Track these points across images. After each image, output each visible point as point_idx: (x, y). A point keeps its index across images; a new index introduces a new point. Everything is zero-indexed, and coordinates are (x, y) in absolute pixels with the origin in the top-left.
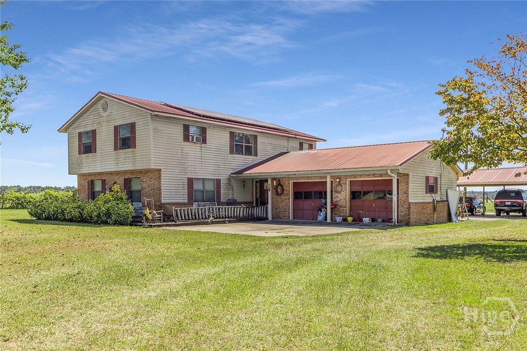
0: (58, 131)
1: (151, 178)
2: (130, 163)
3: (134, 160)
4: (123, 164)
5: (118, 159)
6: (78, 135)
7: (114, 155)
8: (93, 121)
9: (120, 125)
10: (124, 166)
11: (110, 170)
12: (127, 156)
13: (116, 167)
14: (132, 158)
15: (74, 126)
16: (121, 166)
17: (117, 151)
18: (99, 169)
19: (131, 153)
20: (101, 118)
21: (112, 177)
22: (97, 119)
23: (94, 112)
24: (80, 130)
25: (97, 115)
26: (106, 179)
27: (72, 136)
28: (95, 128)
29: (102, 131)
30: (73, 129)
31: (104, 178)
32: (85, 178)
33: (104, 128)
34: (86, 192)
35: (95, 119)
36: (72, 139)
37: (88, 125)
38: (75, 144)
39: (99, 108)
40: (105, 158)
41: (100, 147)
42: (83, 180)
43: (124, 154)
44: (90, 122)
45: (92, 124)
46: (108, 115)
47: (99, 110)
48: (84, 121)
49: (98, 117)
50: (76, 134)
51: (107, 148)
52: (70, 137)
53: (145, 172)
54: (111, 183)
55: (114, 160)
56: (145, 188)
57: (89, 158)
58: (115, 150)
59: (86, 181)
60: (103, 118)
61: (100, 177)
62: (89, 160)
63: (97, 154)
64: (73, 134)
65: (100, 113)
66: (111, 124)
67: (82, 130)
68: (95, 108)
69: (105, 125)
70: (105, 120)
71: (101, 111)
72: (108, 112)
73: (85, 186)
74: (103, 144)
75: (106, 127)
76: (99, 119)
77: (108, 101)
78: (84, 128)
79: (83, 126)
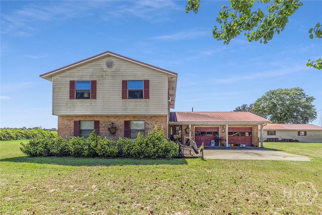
0: (40, 76)
1: (157, 122)
2: (142, 109)
3: (146, 108)
5: (127, 106)
6: (69, 83)
7: (121, 102)
8: (93, 74)
9: (130, 81)
10: (133, 111)
13: (124, 111)
14: (144, 106)
15: (62, 75)
16: (130, 111)
17: (124, 100)
20: (104, 73)
21: (108, 119)
22: (98, 73)
23: (94, 66)
24: (72, 79)
25: (98, 69)
26: (100, 120)
27: (59, 83)
28: (94, 79)
29: (104, 82)
30: (63, 77)
31: (98, 120)
32: (69, 119)
33: (107, 80)
34: (71, 130)
35: (95, 72)
36: (60, 85)
37: (84, 76)
38: (64, 90)
39: (101, 64)
40: (108, 104)
41: (102, 95)
42: (67, 120)
43: (134, 102)
44: (87, 74)
45: (90, 76)
46: (114, 72)
47: (101, 66)
48: (79, 72)
49: (99, 71)
50: (66, 82)
51: (111, 97)
52: (57, 83)
53: (150, 117)
54: (106, 124)
55: (121, 106)
56: (149, 128)
57: (85, 102)
58: (123, 98)
59: (71, 121)
60: (107, 73)
61: (92, 119)
62: (85, 104)
63: (98, 101)
64: (60, 82)
65: (102, 68)
66: (118, 78)
67: (75, 79)
68: (95, 64)
69: (109, 78)
70: (110, 75)
71: (105, 67)
72: (114, 69)
73: (69, 126)
74: (106, 93)
75: (110, 80)
76: (101, 73)
77: (114, 60)
78: (79, 78)
79: (77, 76)
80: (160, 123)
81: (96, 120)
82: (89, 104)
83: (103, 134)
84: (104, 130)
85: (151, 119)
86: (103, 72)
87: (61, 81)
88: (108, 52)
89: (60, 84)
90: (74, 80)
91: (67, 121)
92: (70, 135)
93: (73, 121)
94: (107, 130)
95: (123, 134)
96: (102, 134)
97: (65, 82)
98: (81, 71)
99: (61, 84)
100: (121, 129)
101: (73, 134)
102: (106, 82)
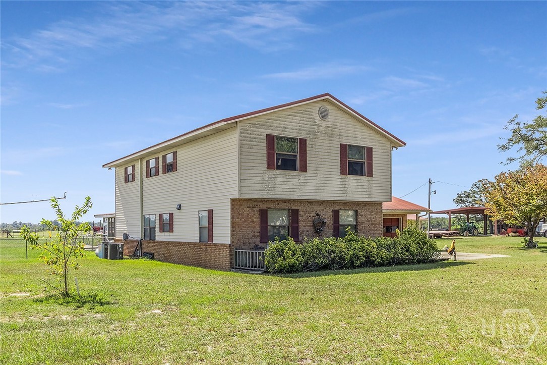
1: (372, 212)
2: (365, 193)
3: (370, 190)
4: (354, 193)
5: (347, 186)
6: (265, 138)
7: (340, 180)
8: (300, 126)
9: (349, 146)
10: (355, 196)
11: (332, 199)
12: (360, 184)
13: (343, 195)
14: (367, 187)
16: (351, 195)
17: (344, 176)
18: (311, 194)
19: (366, 182)
20: (316, 127)
21: (311, 206)
22: (308, 126)
23: (302, 113)
24: (271, 132)
25: (308, 120)
26: (300, 208)
27: (248, 135)
28: (303, 137)
29: (317, 144)
30: (255, 126)
31: (296, 208)
32: (251, 206)
33: (321, 141)
34: (254, 227)
35: (303, 124)
36: (250, 141)
37: (288, 128)
38: (256, 151)
39: (312, 112)
40: (323, 182)
41: (314, 165)
42: (247, 207)
43: (355, 181)
44: (292, 125)
45: (297, 130)
46: (330, 127)
47: (312, 115)
48: (280, 120)
49: (309, 123)
50: (261, 135)
51: (327, 170)
52: (245, 137)
53: (363, 204)
54: (308, 215)
55: (340, 186)
56: (363, 223)
57: (290, 177)
58: (342, 174)
59: (254, 209)
60: (321, 128)
61: (287, 206)
62: (291, 180)
63: (309, 175)
64: (251, 134)
65: (313, 119)
66: (335, 139)
67: (275, 133)
68: (304, 109)
69: (323, 138)
70: (324, 132)
71: (317, 118)
72: (330, 123)
73: (251, 218)
74: (320, 163)
75: (324, 141)
76: (312, 126)
77: (329, 107)
78: (280, 131)
79: (277, 127)
80: (375, 214)
81: (294, 208)
82: (297, 180)
83: (305, 233)
84: (305, 226)
85: (365, 207)
86: (315, 125)
87: (251, 132)
88: (327, 94)
89: (250, 137)
90: (273, 134)
91: (248, 209)
92: (253, 236)
93: (258, 209)
94: (310, 226)
95: (331, 231)
96: (302, 233)
97: (258, 135)
98: (283, 119)
99: (252, 139)
100: (328, 224)
101: (258, 234)
102: (319, 144)
